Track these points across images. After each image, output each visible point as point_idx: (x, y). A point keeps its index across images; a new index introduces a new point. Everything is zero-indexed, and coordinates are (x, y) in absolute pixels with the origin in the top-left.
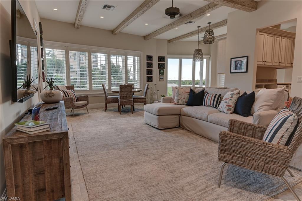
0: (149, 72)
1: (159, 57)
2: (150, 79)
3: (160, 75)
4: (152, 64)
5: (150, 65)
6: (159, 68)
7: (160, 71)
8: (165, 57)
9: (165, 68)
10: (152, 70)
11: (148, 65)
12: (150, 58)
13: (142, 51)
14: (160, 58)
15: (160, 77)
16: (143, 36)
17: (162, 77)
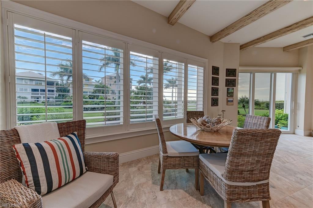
0: (215, 91)
1: (227, 69)
2: (215, 102)
3: (227, 96)
4: (218, 79)
5: (215, 81)
6: (226, 86)
7: (228, 89)
8: (236, 69)
9: (235, 86)
10: (218, 88)
11: (214, 81)
12: (215, 70)
13: (206, 59)
14: (229, 71)
15: (229, 99)
16: (209, 36)
17: (232, 99)
